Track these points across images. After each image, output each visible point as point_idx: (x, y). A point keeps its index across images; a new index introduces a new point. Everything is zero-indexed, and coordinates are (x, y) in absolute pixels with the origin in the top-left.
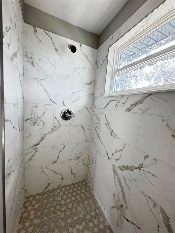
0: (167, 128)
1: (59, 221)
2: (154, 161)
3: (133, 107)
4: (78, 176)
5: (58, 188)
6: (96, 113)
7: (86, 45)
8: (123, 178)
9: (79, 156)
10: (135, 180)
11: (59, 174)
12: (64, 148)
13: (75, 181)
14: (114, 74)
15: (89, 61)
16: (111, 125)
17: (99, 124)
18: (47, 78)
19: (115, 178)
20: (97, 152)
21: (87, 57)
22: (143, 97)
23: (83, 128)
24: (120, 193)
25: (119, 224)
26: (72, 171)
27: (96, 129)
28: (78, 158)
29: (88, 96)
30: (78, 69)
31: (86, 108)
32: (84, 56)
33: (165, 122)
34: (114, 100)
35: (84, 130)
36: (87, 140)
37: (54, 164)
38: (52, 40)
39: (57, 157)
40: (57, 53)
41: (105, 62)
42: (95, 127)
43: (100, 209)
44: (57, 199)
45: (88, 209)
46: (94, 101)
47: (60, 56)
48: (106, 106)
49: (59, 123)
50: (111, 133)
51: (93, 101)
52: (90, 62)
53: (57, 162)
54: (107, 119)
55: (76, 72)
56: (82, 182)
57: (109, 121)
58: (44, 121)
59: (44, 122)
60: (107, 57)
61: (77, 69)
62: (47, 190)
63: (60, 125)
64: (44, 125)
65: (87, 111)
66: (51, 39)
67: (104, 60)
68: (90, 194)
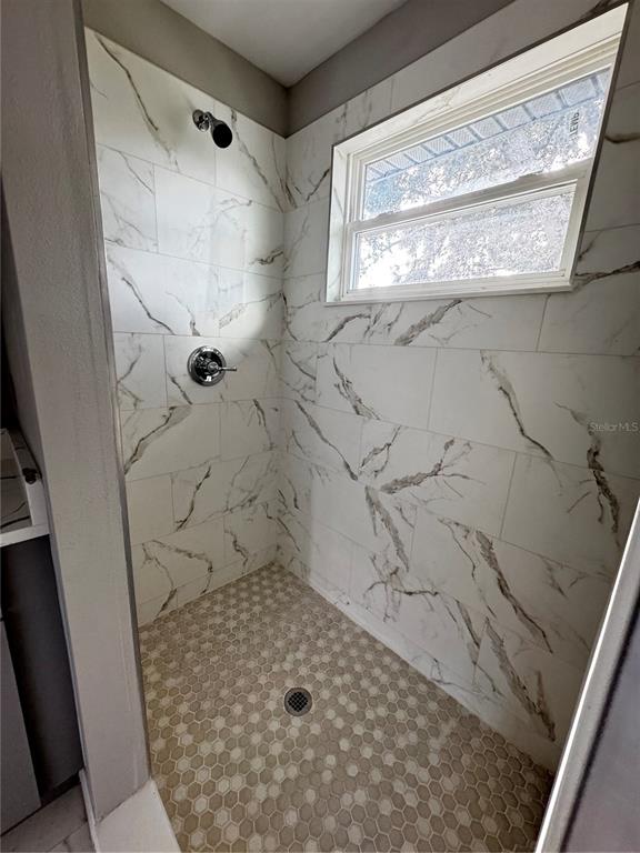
0: (490, 374)
1: (241, 662)
2: (466, 449)
3: (415, 333)
4: (255, 555)
5: (202, 598)
6: (297, 357)
7: (253, 119)
8: (397, 508)
9: (253, 495)
10: (426, 502)
11: (199, 559)
12: (207, 476)
13: (249, 569)
14: (351, 234)
15: (263, 177)
16: (354, 387)
17: (311, 388)
18: (131, 237)
19: (374, 519)
20: (310, 470)
21: (255, 164)
22: (440, 307)
23: (259, 408)
24: (389, 546)
25: (390, 612)
26: (235, 542)
27: (303, 405)
28: (250, 501)
29: (266, 303)
30: (231, 204)
31: (265, 342)
32: (246, 157)
33: (487, 363)
34: (360, 316)
35: (263, 413)
36: (271, 444)
37: (181, 532)
38: (133, 84)
39: (189, 507)
40: (157, 139)
41: (322, 191)
42: (299, 399)
43: (336, 609)
44: (210, 622)
45: (305, 617)
46: (289, 319)
47: (167, 150)
48: (335, 333)
49: (185, 395)
50: (355, 407)
51: (284, 318)
52: (266, 182)
53: (189, 523)
54: (341, 370)
55: (227, 216)
56: (267, 568)
57: (348, 375)
58: (133, 392)
59: (134, 396)
60: (328, 175)
61: (226, 206)
62: (167, 612)
63: (190, 403)
64: (135, 405)
65: (266, 350)
66: (129, 76)
67: (316, 183)
68: (299, 587)
